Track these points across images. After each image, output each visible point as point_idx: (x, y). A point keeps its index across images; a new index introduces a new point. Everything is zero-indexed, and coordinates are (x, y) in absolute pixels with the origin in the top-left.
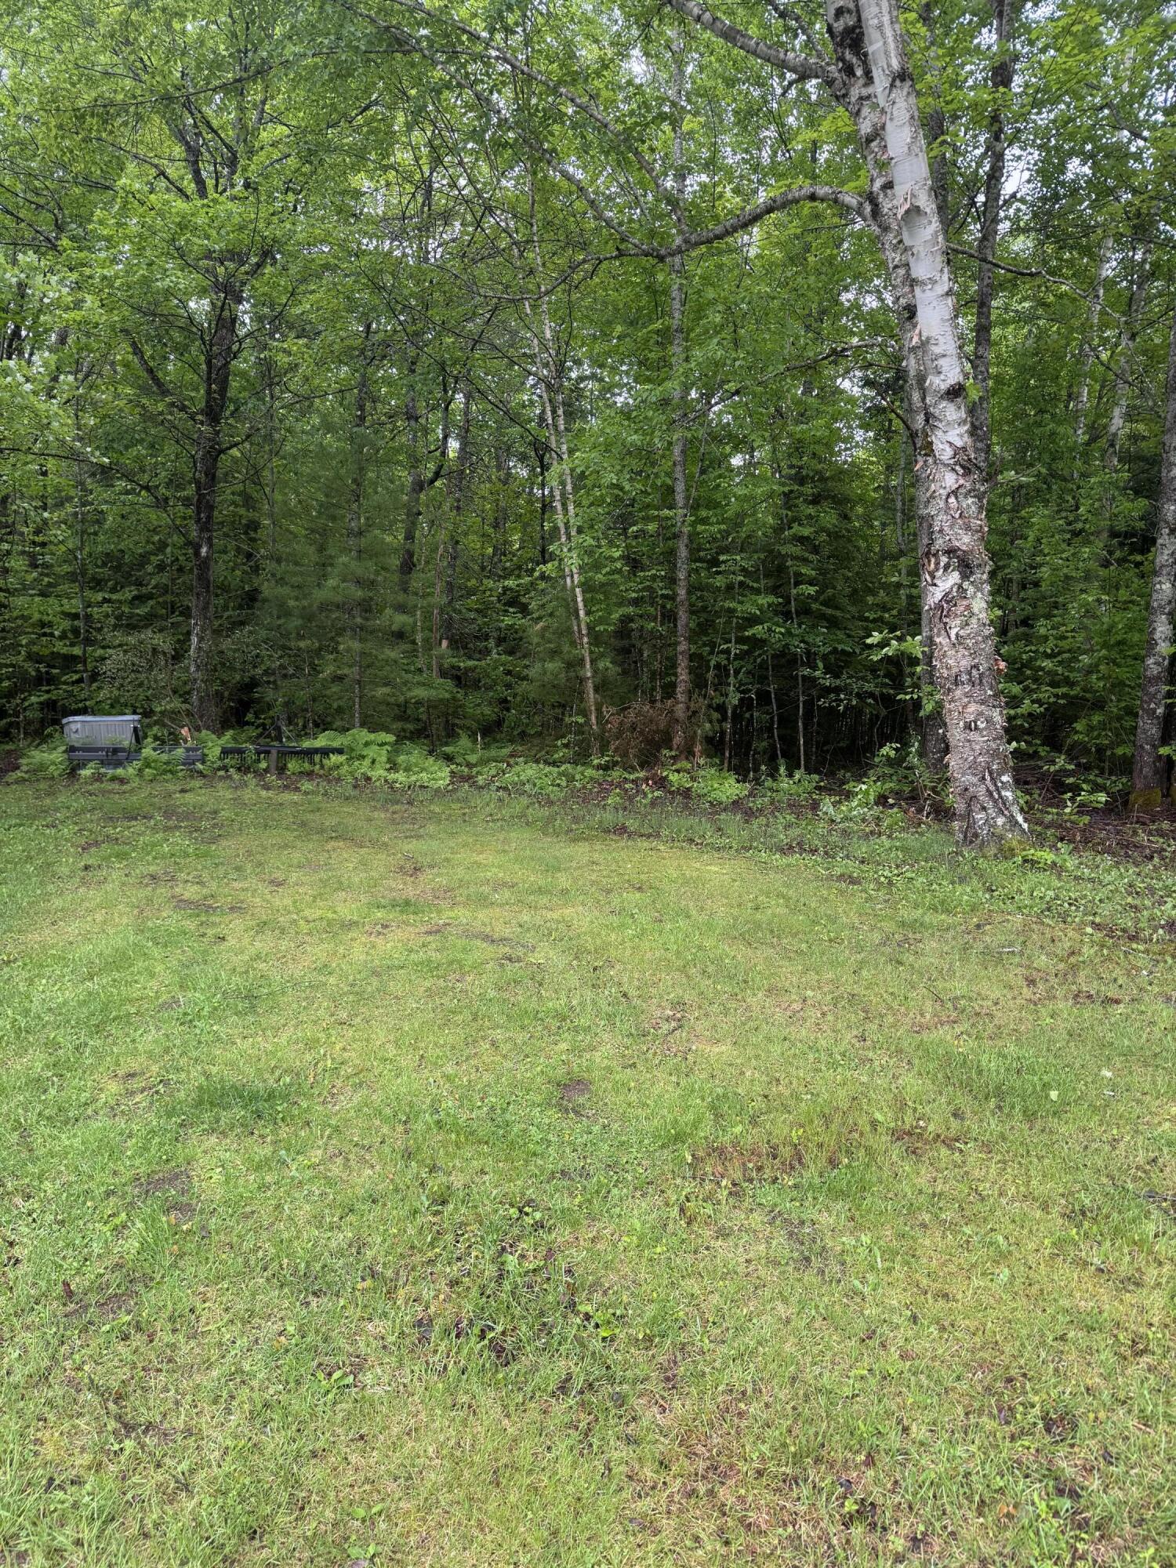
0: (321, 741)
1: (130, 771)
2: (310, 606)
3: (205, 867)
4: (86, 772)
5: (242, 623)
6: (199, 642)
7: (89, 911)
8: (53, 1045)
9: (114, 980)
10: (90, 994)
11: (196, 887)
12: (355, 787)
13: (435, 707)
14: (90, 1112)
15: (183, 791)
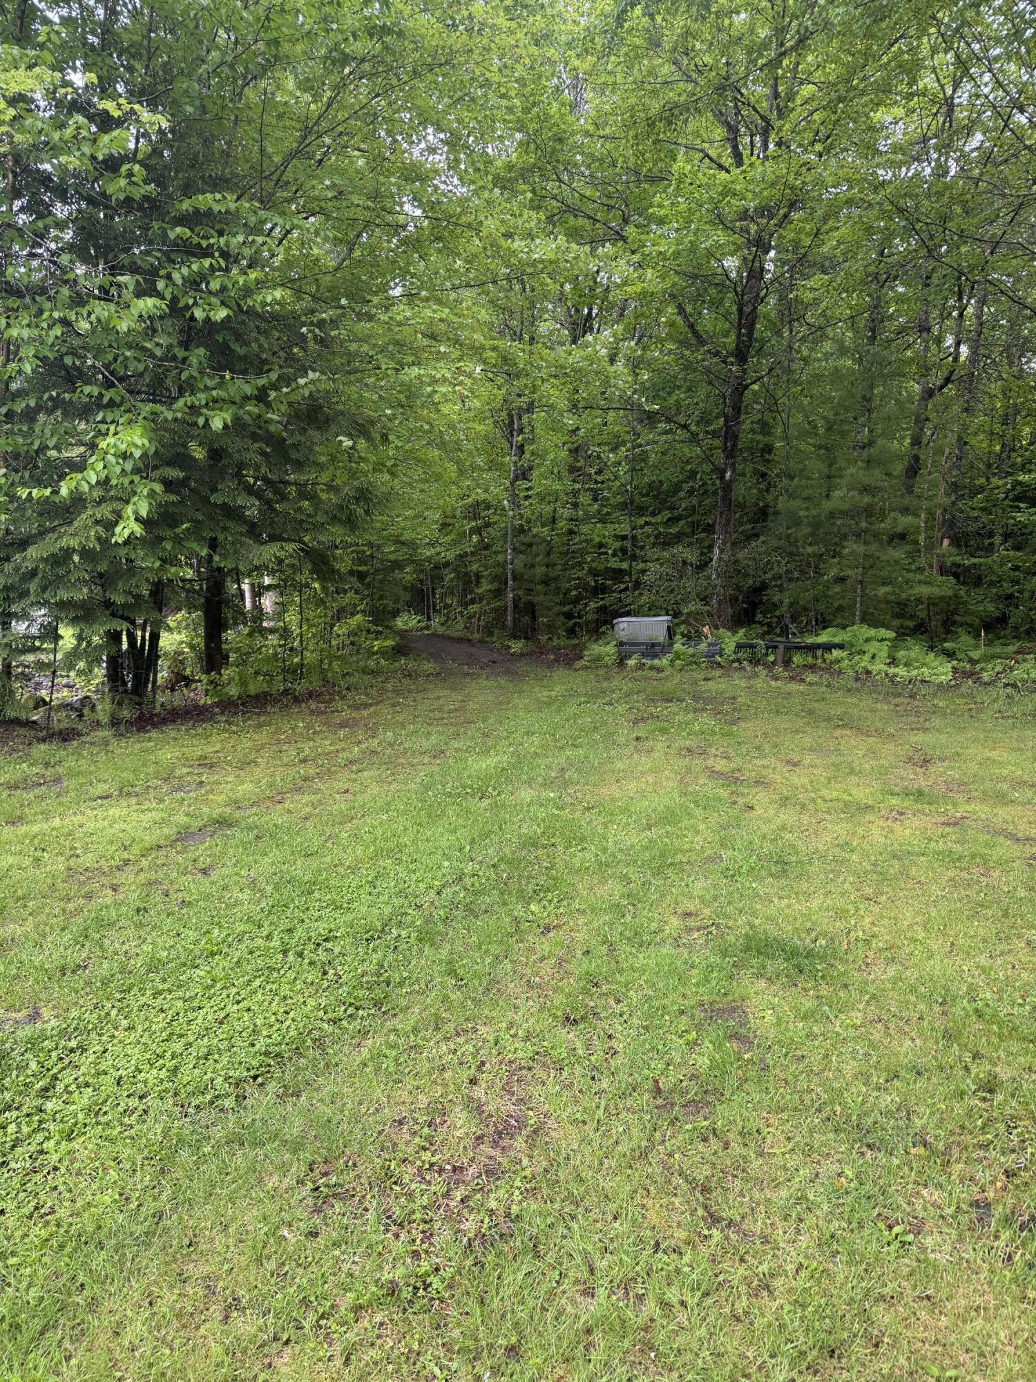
0: (824, 638)
1: (665, 661)
2: (819, 515)
3: (729, 745)
4: (631, 662)
5: (757, 535)
6: (721, 553)
7: (643, 773)
8: (626, 880)
9: (667, 832)
10: (650, 842)
11: (725, 761)
12: (857, 679)
13: (935, 605)
14: (658, 939)
15: (706, 679)
